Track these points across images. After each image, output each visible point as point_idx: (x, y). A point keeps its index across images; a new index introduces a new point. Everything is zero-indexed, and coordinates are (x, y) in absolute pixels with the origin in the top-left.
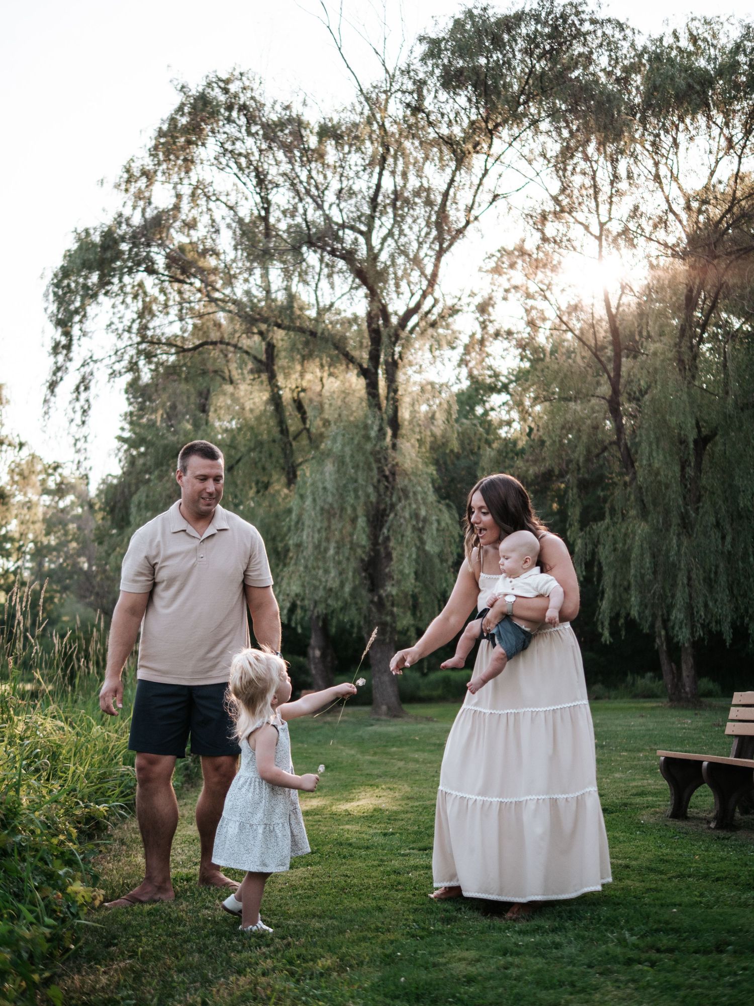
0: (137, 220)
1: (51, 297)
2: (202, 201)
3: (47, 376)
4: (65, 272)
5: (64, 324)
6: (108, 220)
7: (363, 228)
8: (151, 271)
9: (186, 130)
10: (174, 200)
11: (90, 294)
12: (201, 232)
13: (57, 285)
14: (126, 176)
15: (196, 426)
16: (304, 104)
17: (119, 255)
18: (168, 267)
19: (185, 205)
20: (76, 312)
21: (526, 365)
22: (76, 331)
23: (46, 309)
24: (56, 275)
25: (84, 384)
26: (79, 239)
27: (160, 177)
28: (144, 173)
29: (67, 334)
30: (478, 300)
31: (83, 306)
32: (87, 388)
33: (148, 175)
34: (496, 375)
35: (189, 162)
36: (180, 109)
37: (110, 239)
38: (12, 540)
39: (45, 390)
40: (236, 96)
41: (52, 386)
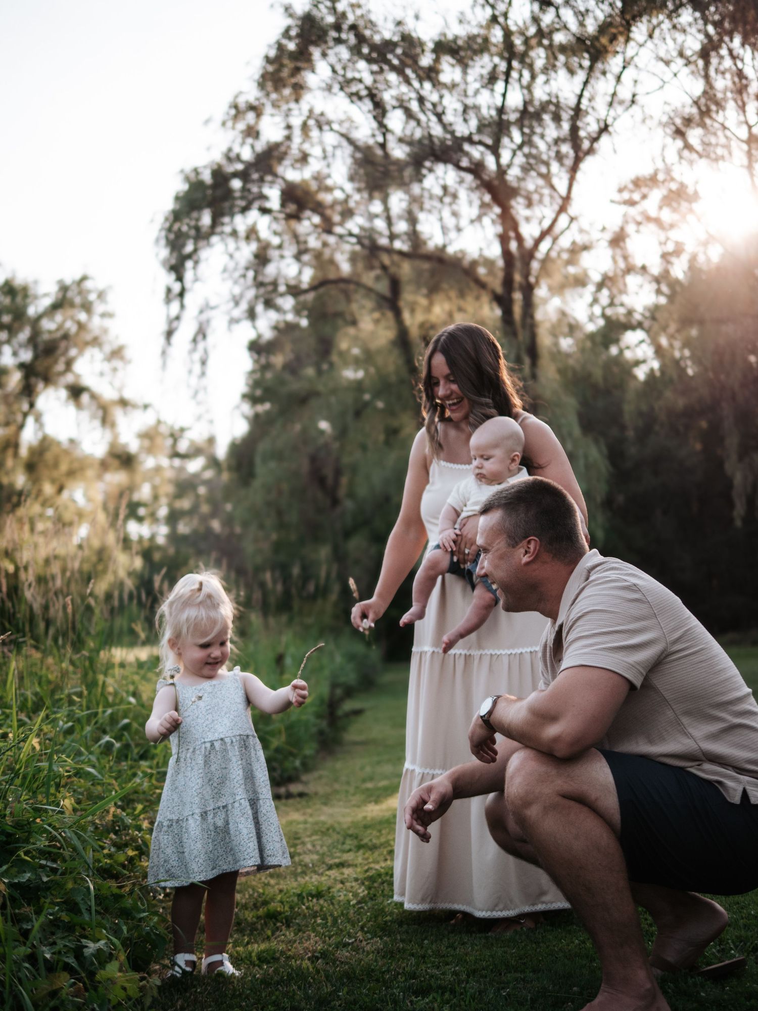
0: (247, 154)
1: (163, 242)
2: (315, 133)
3: (163, 327)
4: (177, 216)
5: (177, 269)
6: (216, 156)
7: (489, 141)
8: (264, 211)
9: (295, 56)
10: (286, 133)
11: (202, 236)
12: (315, 166)
13: (169, 230)
14: (233, 112)
15: (320, 372)
16: (417, 17)
17: (229, 192)
18: (283, 205)
19: (297, 138)
20: (189, 256)
21: (663, 300)
22: (189, 275)
23: (157, 255)
24: (167, 219)
25: (202, 333)
26: (187, 179)
27: (268, 109)
28: (252, 108)
29: (180, 278)
30: (608, 236)
31: (195, 250)
32: (204, 336)
33: (256, 109)
34: (630, 313)
35: (299, 89)
36: (286, 34)
37: (220, 177)
38: (145, 505)
39: (162, 340)
40: (344, 15)
41: (169, 334)
